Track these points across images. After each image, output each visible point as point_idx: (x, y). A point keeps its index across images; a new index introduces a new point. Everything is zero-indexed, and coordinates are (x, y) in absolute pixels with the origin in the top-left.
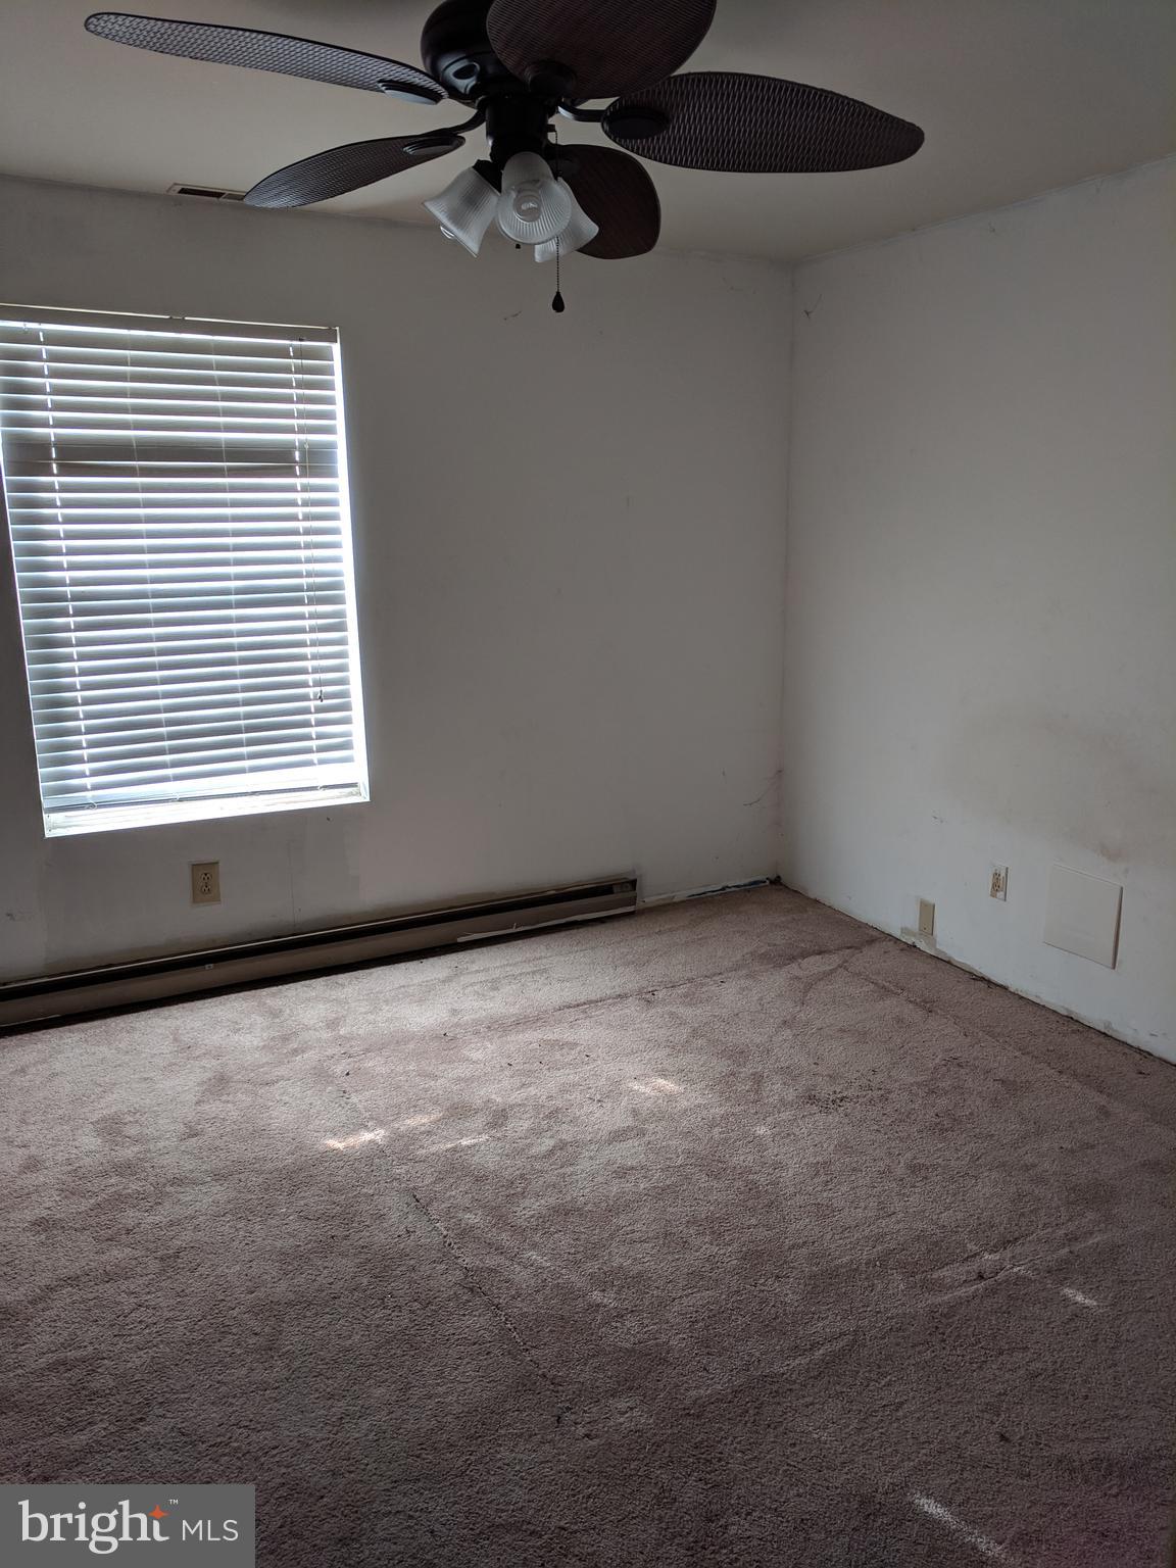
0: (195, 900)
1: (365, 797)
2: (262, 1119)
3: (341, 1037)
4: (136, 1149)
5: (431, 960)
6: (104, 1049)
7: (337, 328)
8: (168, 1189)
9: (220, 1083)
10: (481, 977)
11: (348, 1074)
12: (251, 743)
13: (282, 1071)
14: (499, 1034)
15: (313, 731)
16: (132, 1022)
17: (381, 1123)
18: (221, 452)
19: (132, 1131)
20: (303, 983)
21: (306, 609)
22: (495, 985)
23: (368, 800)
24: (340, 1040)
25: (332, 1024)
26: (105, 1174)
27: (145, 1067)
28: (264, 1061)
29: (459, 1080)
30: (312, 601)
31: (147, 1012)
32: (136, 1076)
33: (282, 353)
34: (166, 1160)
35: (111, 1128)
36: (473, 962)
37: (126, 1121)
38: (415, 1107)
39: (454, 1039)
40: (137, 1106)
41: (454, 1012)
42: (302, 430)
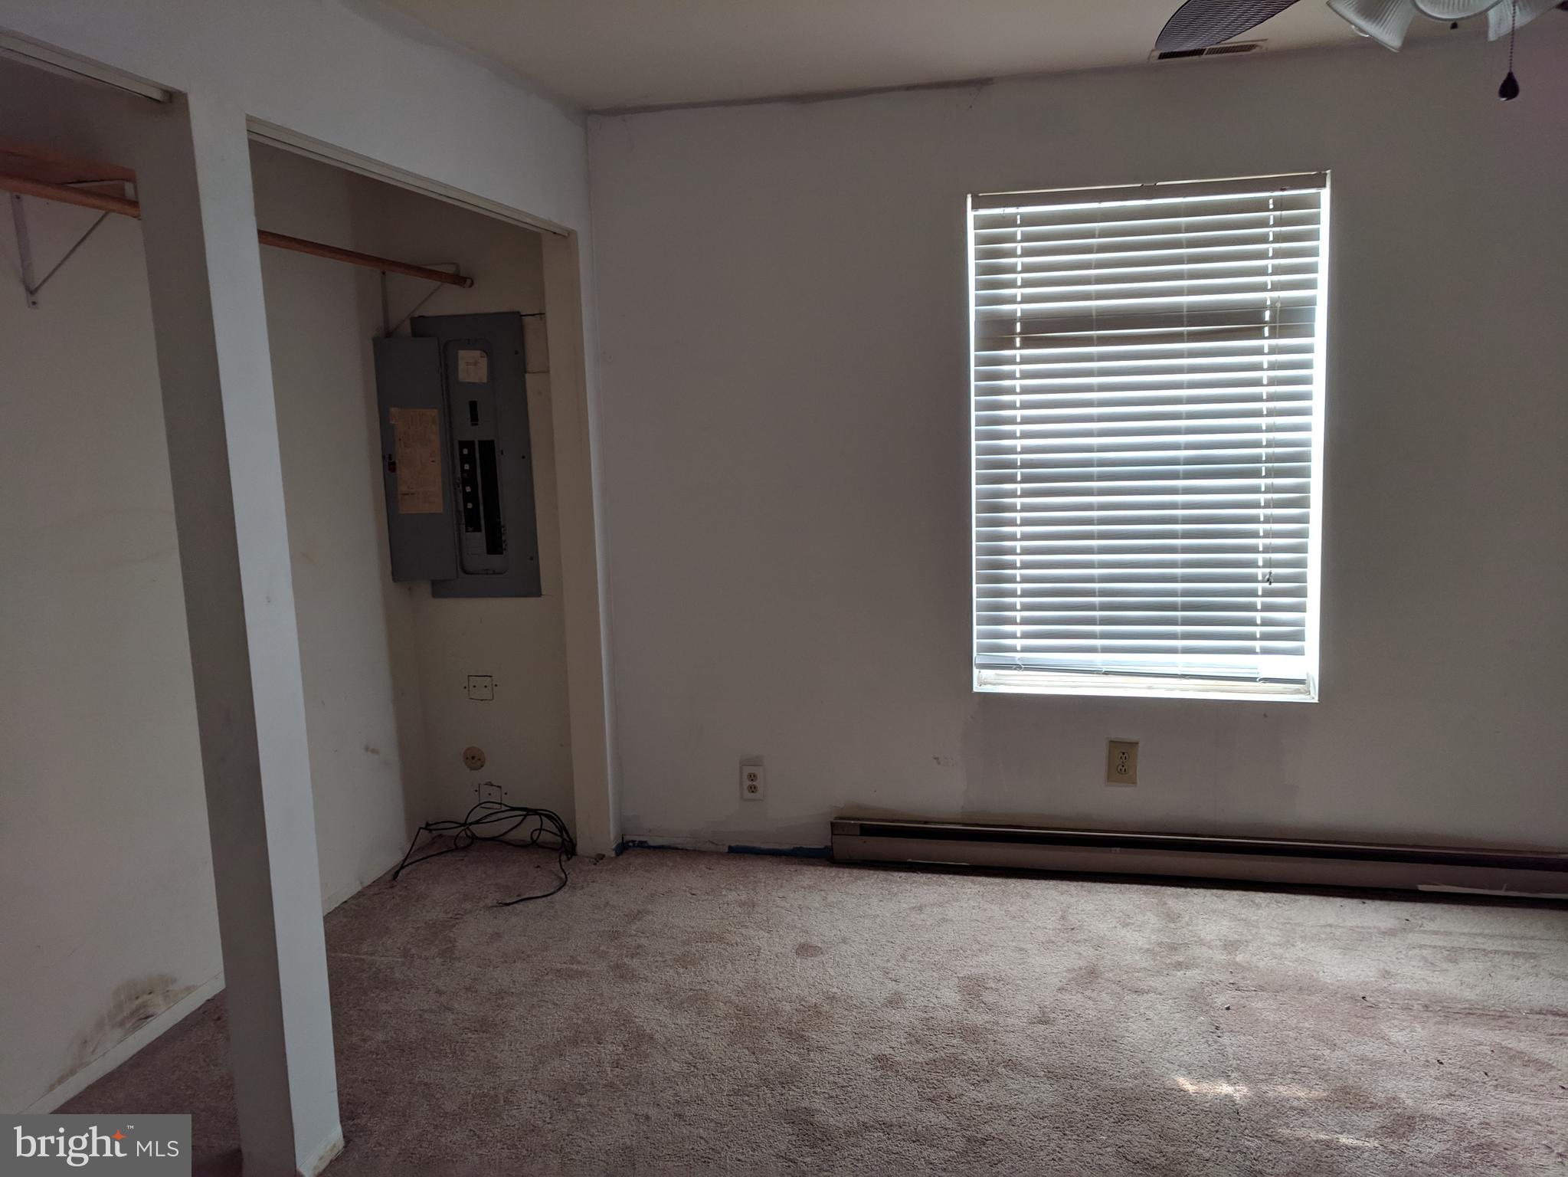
0: (1110, 779)
1: (1313, 697)
2: (1117, 1028)
3: (1236, 964)
4: (987, 1017)
5: (1378, 904)
6: (995, 908)
7: (1328, 172)
8: (1001, 1070)
9: (1090, 976)
10: (1439, 941)
11: (1228, 1009)
12: (1187, 622)
13: (1157, 982)
14: (1438, 1019)
15: (1258, 616)
16: (1029, 888)
17: (1247, 1078)
18: (1182, 316)
19: (989, 998)
20: (1215, 891)
21: (1263, 482)
22: (1454, 955)
23: (1316, 700)
24: (1234, 968)
25: (1230, 946)
26: (951, 1033)
27: (1025, 937)
28: (1143, 965)
29: (1363, 1059)
30: (1270, 474)
31: (1047, 882)
32: (1014, 944)
33: (1262, 206)
34: (1010, 1039)
35: (973, 989)
36: (1433, 920)
37: (988, 986)
38: (1295, 1074)
39: (1374, 1006)
40: (1003, 974)
41: (1386, 974)
42: (1276, 287)
